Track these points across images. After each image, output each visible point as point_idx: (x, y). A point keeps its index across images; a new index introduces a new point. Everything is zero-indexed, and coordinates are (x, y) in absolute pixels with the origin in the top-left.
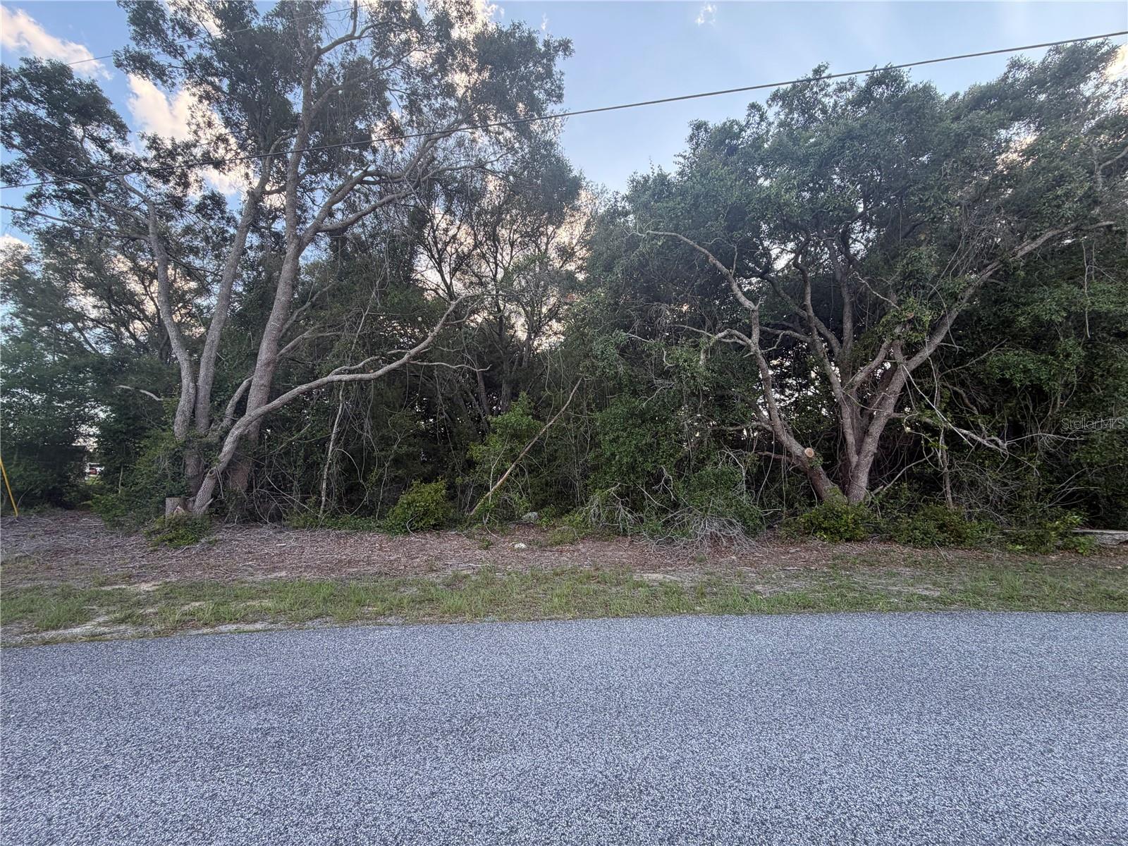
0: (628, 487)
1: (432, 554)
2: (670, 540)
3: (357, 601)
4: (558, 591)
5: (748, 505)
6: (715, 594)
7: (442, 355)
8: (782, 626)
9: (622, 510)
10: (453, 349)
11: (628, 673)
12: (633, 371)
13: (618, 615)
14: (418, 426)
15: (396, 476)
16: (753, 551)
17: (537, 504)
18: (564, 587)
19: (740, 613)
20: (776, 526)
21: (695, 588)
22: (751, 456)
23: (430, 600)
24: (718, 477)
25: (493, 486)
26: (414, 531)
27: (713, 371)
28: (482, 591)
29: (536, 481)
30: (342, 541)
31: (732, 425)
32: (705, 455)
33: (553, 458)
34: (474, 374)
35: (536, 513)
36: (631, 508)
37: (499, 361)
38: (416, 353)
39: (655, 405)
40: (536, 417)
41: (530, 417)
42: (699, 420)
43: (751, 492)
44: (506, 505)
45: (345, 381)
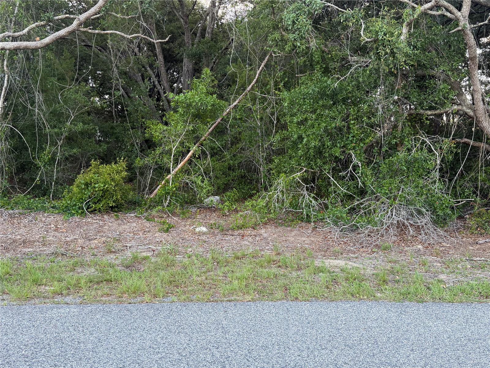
0: (314, 173)
1: (110, 235)
2: (354, 228)
3: (34, 281)
4: (238, 275)
5: (440, 195)
6: (398, 282)
7: (116, 23)
8: (463, 314)
9: (307, 196)
10: (128, 15)
11: (304, 354)
12: (326, 46)
13: (297, 298)
14: (92, 103)
15: (70, 156)
16: (440, 241)
17: (219, 188)
18: (245, 270)
19: (422, 301)
20: (467, 216)
21: (377, 275)
22: (447, 143)
23: (109, 281)
24: (409, 164)
25: (174, 168)
26: (91, 212)
27: (415, 47)
28: (162, 273)
29: (218, 165)
30: (15, 221)
31: (431, 108)
32: (398, 141)
33: (236, 140)
34: (151, 46)
35: (217, 198)
36: (316, 194)
37: (180, 31)
38: (87, 19)
39: (349, 85)
40: (221, 97)
41: (215, 96)
42: (395, 102)
43: (444, 181)
44: (186, 187)
45: (9, 50)
